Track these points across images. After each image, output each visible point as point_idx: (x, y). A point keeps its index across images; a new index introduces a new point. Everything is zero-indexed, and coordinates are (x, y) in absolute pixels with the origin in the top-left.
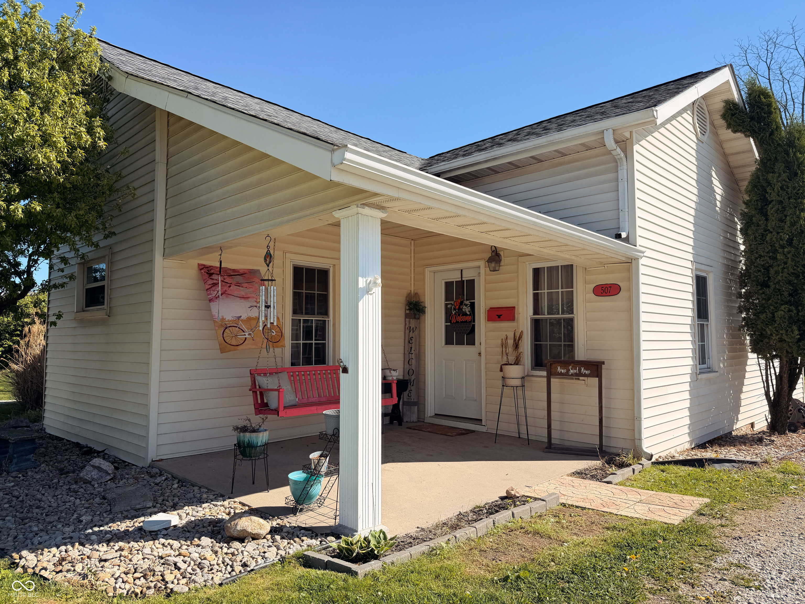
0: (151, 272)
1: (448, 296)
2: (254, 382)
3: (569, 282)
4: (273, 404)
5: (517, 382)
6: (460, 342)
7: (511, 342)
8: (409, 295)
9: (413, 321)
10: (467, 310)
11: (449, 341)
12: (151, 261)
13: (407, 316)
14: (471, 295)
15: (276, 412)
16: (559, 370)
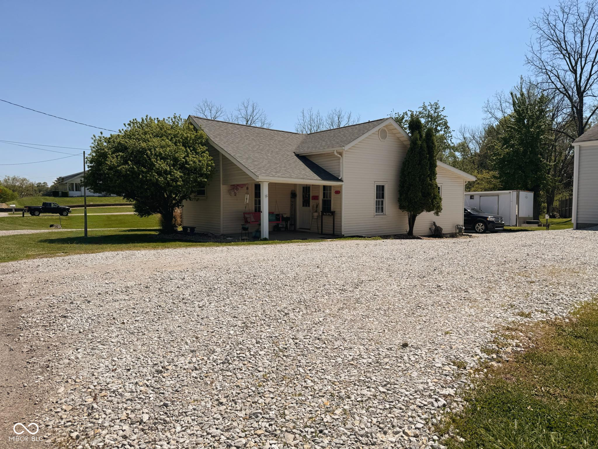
0: (220, 188)
1: (303, 191)
2: (244, 216)
3: (330, 190)
4: (249, 221)
5: (316, 217)
6: (306, 206)
7: (315, 206)
8: (292, 191)
9: (293, 199)
10: (307, 196)
11: (303, 206)
12: (220, 186)
13: (291, 197)
14: (309, 192)
15: (250, 223)
16: (325, 214)
